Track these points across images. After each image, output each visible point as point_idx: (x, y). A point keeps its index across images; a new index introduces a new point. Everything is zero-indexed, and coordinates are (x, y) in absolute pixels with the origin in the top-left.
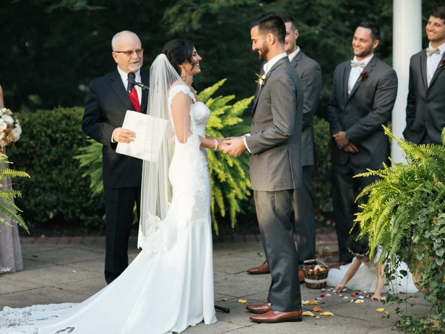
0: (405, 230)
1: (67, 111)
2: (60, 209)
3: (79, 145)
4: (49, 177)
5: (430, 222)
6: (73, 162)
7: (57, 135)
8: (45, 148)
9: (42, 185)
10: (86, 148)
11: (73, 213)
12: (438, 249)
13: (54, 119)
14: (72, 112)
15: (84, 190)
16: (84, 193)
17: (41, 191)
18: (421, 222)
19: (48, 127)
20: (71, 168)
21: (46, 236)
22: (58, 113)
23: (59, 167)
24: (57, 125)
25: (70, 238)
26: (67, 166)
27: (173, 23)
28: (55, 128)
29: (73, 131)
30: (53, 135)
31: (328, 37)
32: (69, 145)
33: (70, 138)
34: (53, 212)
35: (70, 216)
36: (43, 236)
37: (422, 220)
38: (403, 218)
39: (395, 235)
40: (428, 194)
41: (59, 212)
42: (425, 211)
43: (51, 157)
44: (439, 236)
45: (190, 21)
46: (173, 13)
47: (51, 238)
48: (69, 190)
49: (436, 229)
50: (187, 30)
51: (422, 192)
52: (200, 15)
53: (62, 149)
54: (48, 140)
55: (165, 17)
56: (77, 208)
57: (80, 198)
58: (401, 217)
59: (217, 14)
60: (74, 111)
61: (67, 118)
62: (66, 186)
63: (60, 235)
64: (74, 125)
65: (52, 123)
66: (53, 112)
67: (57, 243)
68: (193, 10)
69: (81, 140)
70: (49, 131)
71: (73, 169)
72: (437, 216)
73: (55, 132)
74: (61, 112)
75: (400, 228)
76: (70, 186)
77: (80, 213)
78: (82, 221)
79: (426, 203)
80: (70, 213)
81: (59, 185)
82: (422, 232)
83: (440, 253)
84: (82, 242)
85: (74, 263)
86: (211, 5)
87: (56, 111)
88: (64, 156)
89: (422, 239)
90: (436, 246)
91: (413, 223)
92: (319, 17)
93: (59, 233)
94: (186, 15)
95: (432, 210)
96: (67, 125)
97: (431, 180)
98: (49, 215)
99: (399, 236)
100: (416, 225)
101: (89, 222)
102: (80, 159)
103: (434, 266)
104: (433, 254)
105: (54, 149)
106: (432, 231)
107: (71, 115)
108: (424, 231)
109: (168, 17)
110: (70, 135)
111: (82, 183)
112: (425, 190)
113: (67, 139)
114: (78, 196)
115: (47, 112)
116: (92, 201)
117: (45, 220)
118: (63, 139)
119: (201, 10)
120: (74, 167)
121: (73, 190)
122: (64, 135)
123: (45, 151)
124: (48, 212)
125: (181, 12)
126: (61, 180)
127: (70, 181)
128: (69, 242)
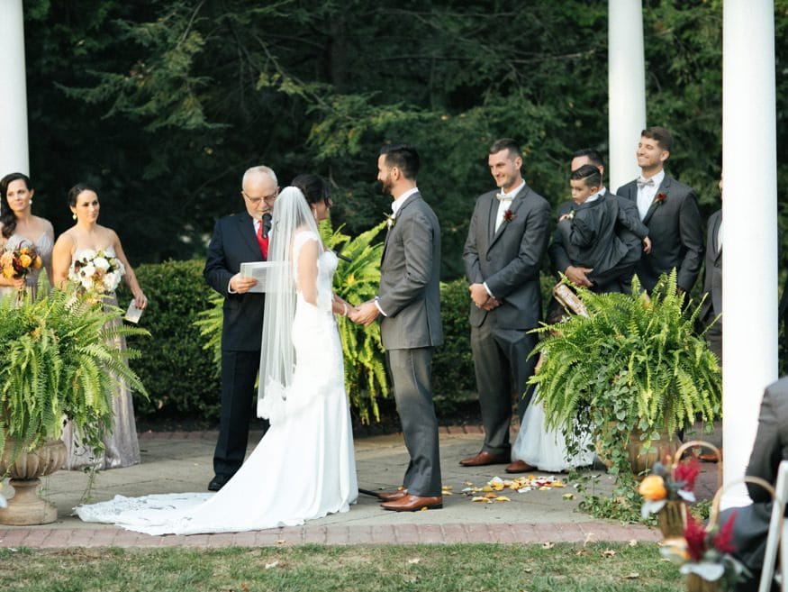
0: (583, 391)
1: (182, 265)
2: (172, 396)
3: (197, 310)
4: (157, 353)
5: (611, 381)
6: (189, 333)
7: (169, 297)
8: (152, 314)
9: (148, 364)
10: (207, 312)
11: (190, 400)
12: (619, 411)
13: (164, 275)
14: (187, 267)
15: (204, 370)
16: (204, 374)
17: (147, 372)
18: (600, 380)
19: (156, 287)
20: (186, 342)
21: (153, 431)
22: (168, 268)
23: (171, 339)
24: (168, 284)
25: (186, 433)
26: (181, 337)
27: (323, 144)
28: (165, 288)
29: (190, 291)
30: (163, 297)
31: (539, 161)
32: (184, 310)
33: (186, 301)
34: (163, 400)
35: (186, 405)
36: (150, 432)
37: (601, 379)
38: (580, 377)
39: (570, 396)
40: (610, 351)
41: (170, 399)
42: (604, 369)
43: (161, 325)
44: (619, 397)
45: (346, 142)
46: (323, 131)
47: (161, 434)
48: (185, 369)
49: (617, 389)
50: (342, 154)
51: (603, 348)
52: (359, 133)
53: (175, 316)
54: (157, 303)
55: (311, 137)
56: (195, 394)
57: (199, 381)
58: (577, 376)
59: (382, 133)
60: (191, 265)
61: (182, 274)
62: (180, 365)
63: (174, 430)
64: (191, 283)
65: (162, 281)
66: (163, 266)
67: (170, 437)
68: (350, 127)
69: (200, 303)
70: (158, 292)
71: (189, 342)
72: (618, 374)
73: (165, 293)
74: (173, 266)
75: (575, 388)
76: (185, 364)
77: (199, 401)
78: (202, 412)
79: (607, 360)
80: (185, 400)
81: (172, 364)
82: (600, 392)
83: (621, 417)
84: (202, 437)
85: (194, 457)
86: (374, 120)
87: (166, 266)
88: (177, 325)
89: (601, 400)
90: (617, 408)
91: (591, 382)
92: (527, 133)
93: (170, 428)
94: (341, 134)
95: (612, 367)
96: (181, 283)
97: (614, 333)
98: (158, 403)
99: (575, 398)
100: (595, 384)
101: (212, 412)
102: (199, 327)
103: (614, 432)
104: (613, 418)
105: (164, 315)
106: (613, 391)
107: (186, 269)
108: (604, 390)
109: (316, 137)
110: (186, 297)
111: (202, 360)
112: (605, 345)
113: (181, 303)
114: (196, 379)
115: (154, 267)
116: (214, 384)
117: (152, 410)
118: (176, 302)
119: (359, 127)
120: (191, 340)
121: (190, 370)
122: (177, 296)
123: (151, 318)
124: (156, 400)
125: (333, 129)
126: (174, 356)
127: (185, 358)
128: (186, 437)
